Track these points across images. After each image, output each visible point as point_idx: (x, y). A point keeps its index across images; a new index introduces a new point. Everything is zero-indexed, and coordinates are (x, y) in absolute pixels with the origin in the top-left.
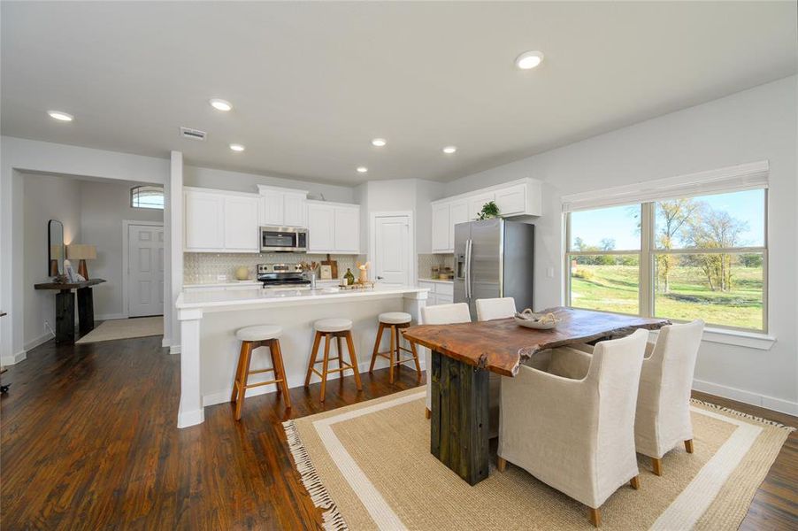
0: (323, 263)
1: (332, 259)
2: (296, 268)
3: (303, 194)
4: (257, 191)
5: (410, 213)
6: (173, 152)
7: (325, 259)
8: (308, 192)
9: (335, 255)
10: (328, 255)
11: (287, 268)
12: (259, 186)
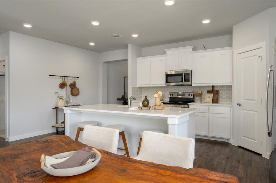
0: (209, 92)
1: (216, 89)
2: (189, 95)
3: (190, 48)
4: (165, 53)
5: (263, 44)
6: (128, 45)
7: (211, 89)
8: (192, 47)
9: (218, 86)
10: (213, 87)
11: (184, 95)
12: (166, 50)
